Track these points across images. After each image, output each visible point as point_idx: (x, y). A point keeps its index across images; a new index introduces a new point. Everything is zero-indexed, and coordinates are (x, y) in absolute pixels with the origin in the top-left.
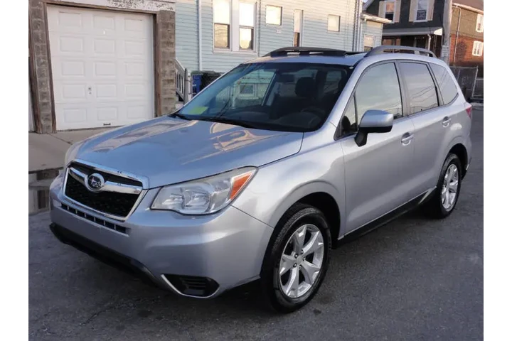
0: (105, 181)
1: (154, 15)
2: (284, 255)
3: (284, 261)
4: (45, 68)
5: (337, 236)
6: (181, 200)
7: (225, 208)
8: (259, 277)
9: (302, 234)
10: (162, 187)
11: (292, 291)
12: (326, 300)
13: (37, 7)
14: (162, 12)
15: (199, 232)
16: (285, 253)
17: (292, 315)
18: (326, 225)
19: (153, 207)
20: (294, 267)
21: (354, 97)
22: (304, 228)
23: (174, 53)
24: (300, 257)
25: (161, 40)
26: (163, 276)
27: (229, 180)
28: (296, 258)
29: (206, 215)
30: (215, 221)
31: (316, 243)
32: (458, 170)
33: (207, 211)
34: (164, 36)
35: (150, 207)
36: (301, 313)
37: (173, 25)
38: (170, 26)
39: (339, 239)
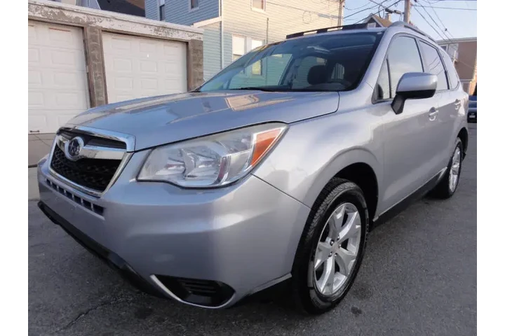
0: (85, 145)
1: (187, 43)
2: (320, 243)
3: (320, 250)
4: (101, 82)
5: (373, 218)
6: (182, 168)
7: (245, 177)
8: (290, 276)
9: (340, 216)
10: (154, 148)
11: (327, 287)
12: (364, 293)
13: (94, 33)
14: (193, 41)
15: (206, 213)
16: (321, 241)
17: (326, 316)
18: (365, 204)
19: (140, 178)
20: (330, 256)
21: (387, 60)
22: (342, 208)
23: (202, 73)
24: (335, 244)
25: (192, 63)
26: (154, 278)
27: (250, 138)
28: (331, 245)
29: (216, 188)
30: (229, 197)
31: (353, 227)
32: (461, 153)
33: (216, 183)
34: (194, 60)
35: (137, 177)
36: (337, 312)
37: (201, 52)
38: (199, 52)
39: (374, 220)
